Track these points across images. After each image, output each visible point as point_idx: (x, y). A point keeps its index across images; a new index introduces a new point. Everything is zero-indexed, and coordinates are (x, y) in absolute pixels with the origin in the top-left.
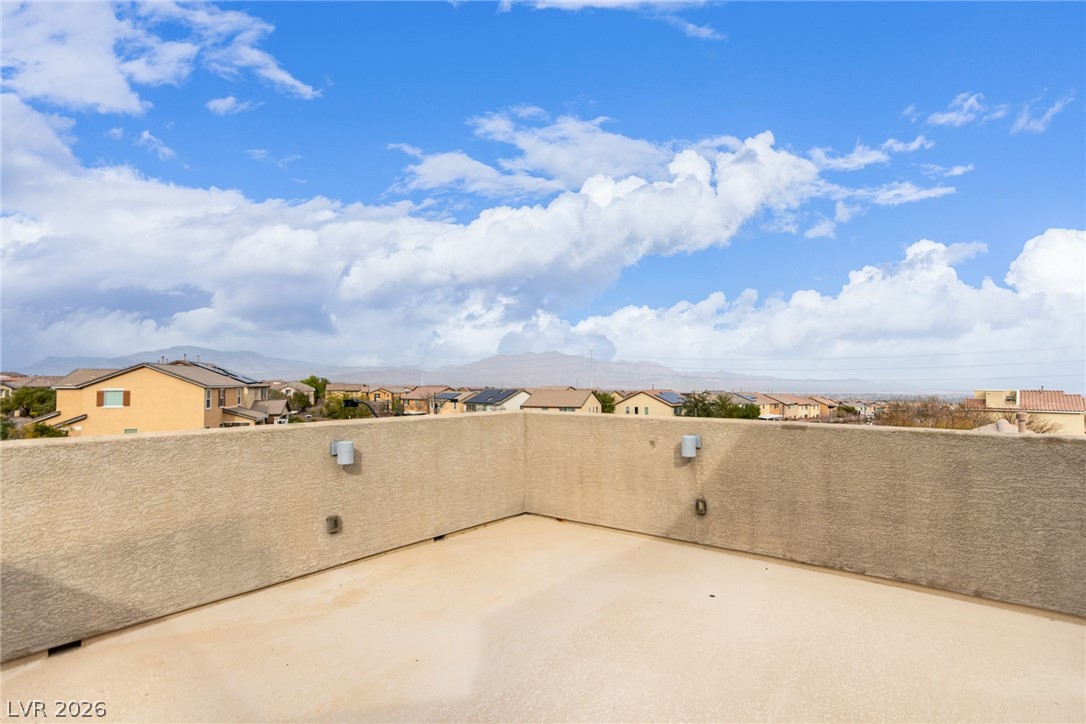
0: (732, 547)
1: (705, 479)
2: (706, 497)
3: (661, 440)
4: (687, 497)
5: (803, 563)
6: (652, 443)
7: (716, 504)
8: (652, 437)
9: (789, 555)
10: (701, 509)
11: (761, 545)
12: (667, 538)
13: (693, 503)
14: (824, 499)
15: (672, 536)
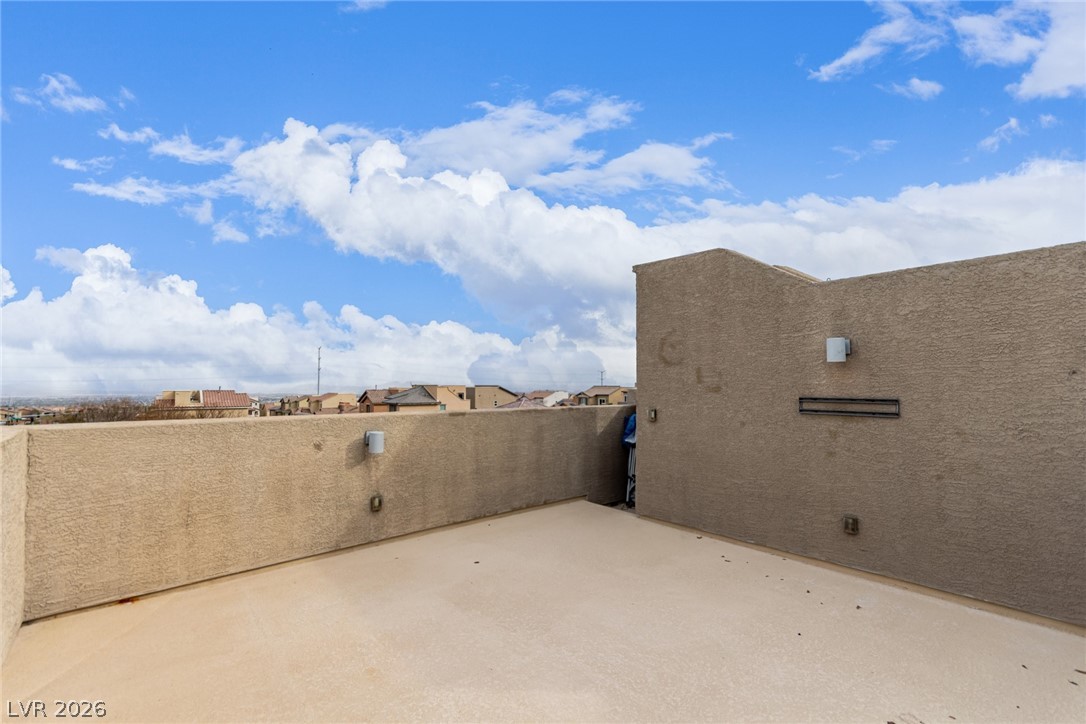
0: (407, 531)
1: (380, 474)
2: (381, 492)
3: (330, 441)
4: (360, 498)
5: (462, 522)
6: (318, 447)
7: (392, 496)
8: (317, 440)
9: (452, 520)
10: (375, 506)
11: (432, 520)
12: (337, 550)
13: (367, 502)
14: (474, 467)
15: (343, 546)
